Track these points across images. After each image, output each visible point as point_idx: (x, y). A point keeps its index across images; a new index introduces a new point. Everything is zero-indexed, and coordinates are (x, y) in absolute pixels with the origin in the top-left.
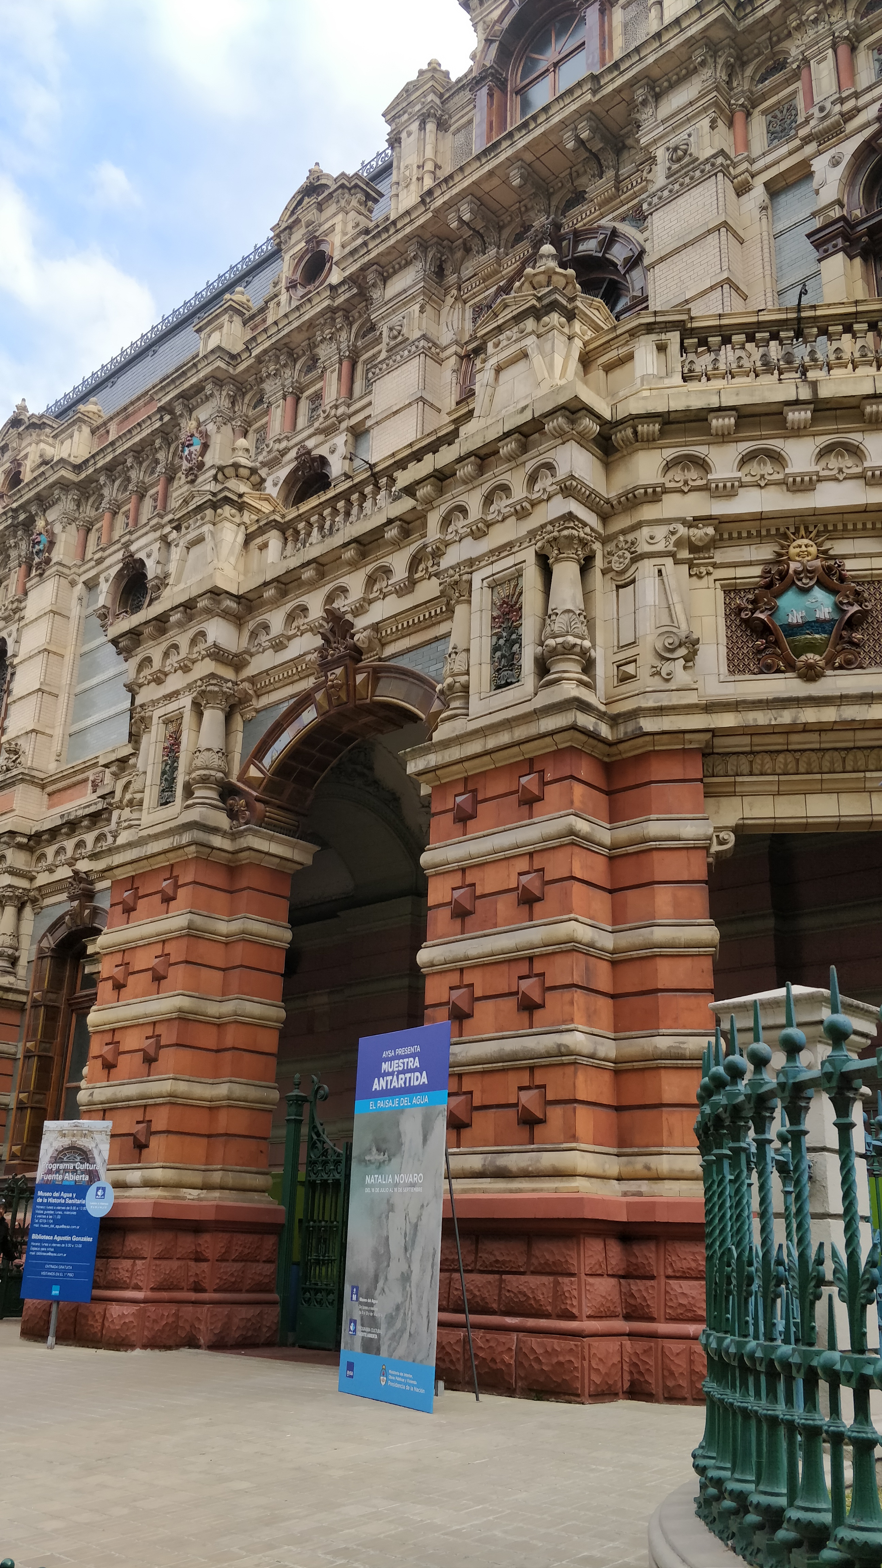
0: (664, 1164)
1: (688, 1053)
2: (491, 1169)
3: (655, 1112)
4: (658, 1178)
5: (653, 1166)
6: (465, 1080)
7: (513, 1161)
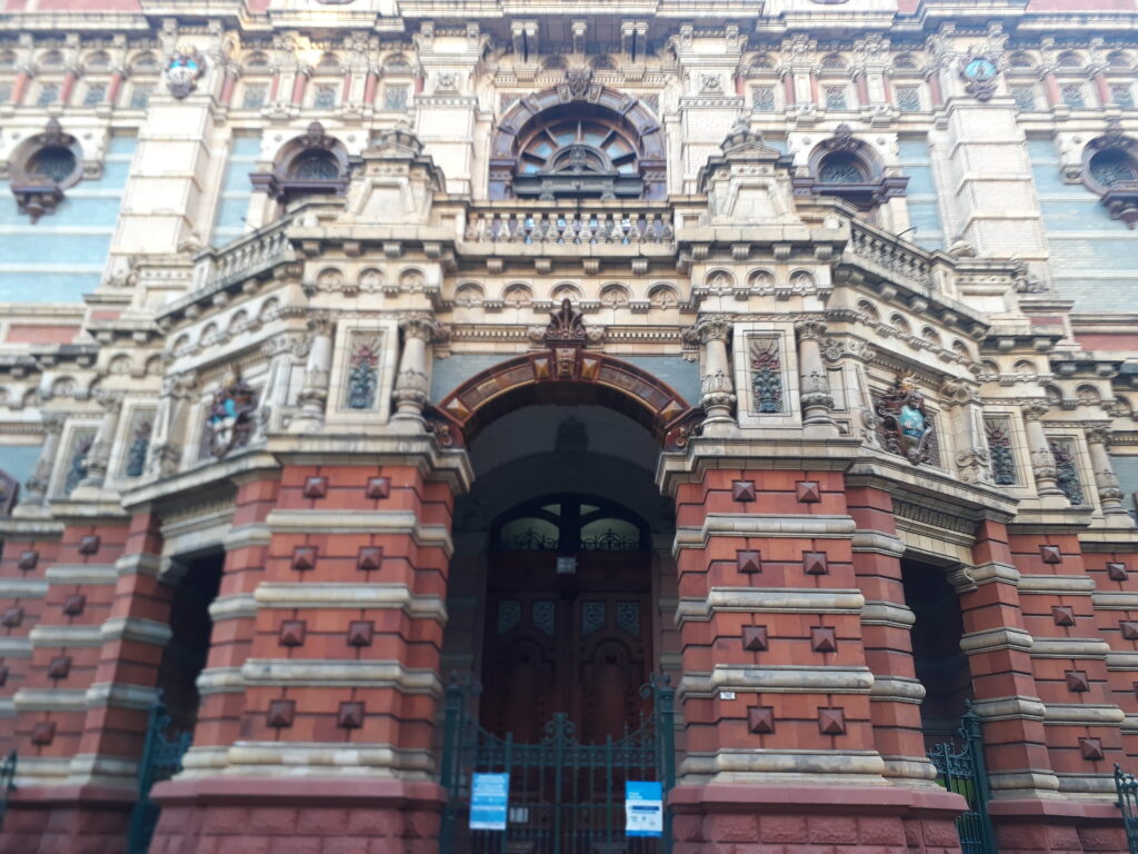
0: (905, 767)
1: (909, 693)
2: (804, 766)
3: (892, 730)
4: (901, 777)
5: (898, 768)
6: (763, 697)
7: (824, 762)
